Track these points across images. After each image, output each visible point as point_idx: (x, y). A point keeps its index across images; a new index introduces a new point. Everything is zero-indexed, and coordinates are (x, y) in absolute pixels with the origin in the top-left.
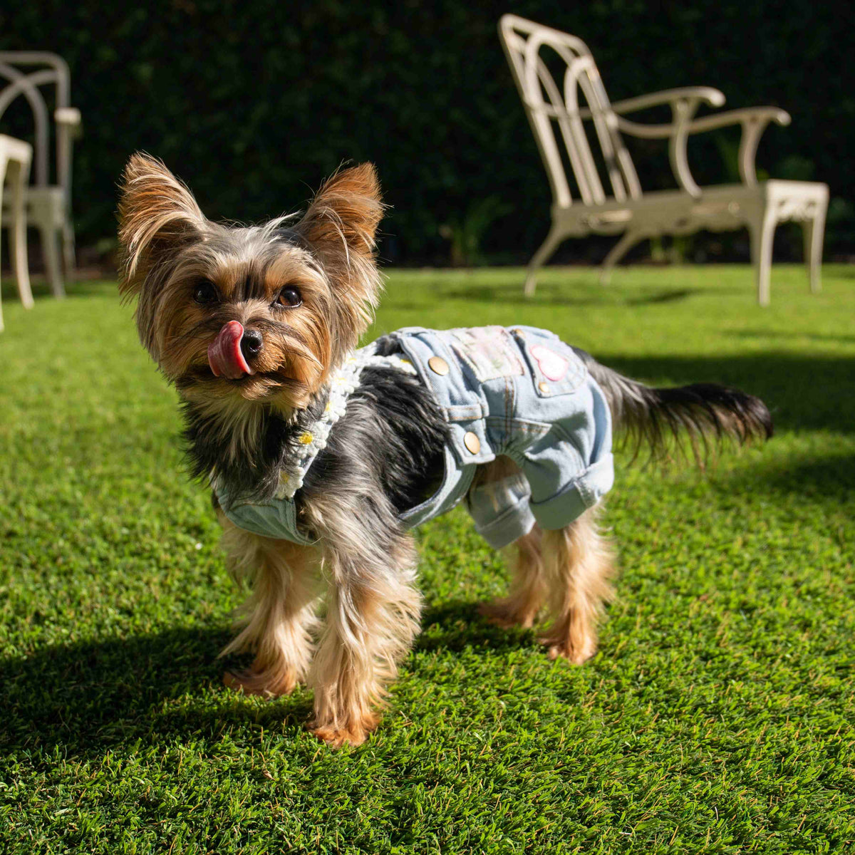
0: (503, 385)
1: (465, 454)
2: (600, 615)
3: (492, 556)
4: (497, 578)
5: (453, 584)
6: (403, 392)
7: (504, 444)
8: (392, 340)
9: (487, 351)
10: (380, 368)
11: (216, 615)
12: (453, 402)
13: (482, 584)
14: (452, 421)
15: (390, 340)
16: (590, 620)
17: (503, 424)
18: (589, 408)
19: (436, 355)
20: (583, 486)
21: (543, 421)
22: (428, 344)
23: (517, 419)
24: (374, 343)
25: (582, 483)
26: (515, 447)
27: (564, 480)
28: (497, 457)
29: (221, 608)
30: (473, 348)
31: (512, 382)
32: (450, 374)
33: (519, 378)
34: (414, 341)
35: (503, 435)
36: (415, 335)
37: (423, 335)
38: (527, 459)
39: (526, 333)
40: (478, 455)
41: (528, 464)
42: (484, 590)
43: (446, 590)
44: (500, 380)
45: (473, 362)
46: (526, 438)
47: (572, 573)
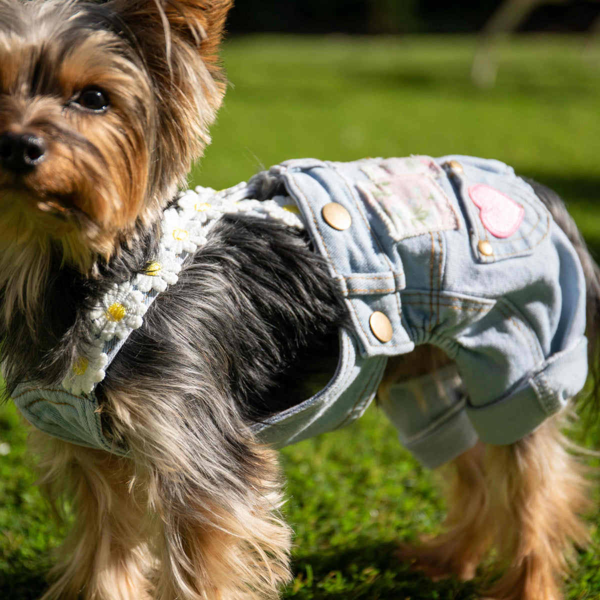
0: (427, 243)
1: (370, 342)
2: (570, 566)
3: (418, 471)
4: (425, 505)
5: (362, 512)
6: (278, 259)
7: (427, 328)
8: (273, 178)
9: (407, 195)
10: (252, 217)
11: (25, 552)
12: (355, 267)
13: (403, 514)
14: (351, 296)
15: (269, 178)
16: (554, 572)
17: (427, 300)
18: (552, 273)
19: (334, 201)
20: (541, 385)
21: (485, 296)
22: (323, 184)
23: (446, 293)
24: (243, 184)
25: (540, 381)
26: (444, 332)
27: (516, 374)
28: (416, 347)
29: (32, 542)
30: (387, 189)
31: (440, 241)
32: (352, 227)
33: (450, 235)
34: (303, 178)
35: (426, 316)
36: (306, 171)
37: (317, 171)
38: (461, 346)
39: (464, 166)
40: (389, 343)
41: (462, 352)
42: (406, 522)
43: (352, 520)
44: (423, 238)
45: (385, 211)
46: (459, 321)
47: (528, 505)
